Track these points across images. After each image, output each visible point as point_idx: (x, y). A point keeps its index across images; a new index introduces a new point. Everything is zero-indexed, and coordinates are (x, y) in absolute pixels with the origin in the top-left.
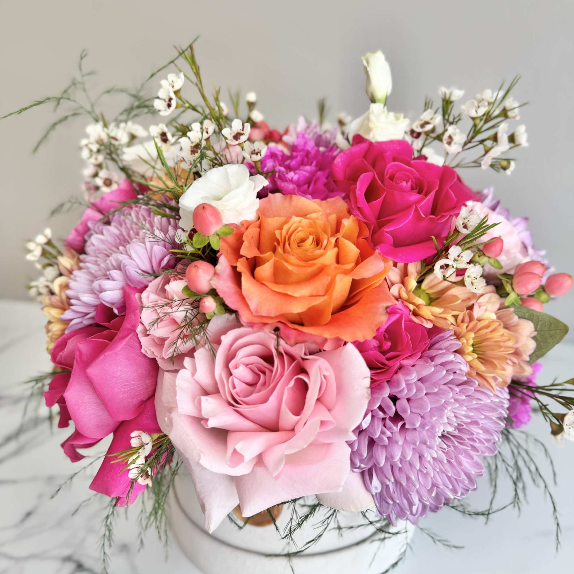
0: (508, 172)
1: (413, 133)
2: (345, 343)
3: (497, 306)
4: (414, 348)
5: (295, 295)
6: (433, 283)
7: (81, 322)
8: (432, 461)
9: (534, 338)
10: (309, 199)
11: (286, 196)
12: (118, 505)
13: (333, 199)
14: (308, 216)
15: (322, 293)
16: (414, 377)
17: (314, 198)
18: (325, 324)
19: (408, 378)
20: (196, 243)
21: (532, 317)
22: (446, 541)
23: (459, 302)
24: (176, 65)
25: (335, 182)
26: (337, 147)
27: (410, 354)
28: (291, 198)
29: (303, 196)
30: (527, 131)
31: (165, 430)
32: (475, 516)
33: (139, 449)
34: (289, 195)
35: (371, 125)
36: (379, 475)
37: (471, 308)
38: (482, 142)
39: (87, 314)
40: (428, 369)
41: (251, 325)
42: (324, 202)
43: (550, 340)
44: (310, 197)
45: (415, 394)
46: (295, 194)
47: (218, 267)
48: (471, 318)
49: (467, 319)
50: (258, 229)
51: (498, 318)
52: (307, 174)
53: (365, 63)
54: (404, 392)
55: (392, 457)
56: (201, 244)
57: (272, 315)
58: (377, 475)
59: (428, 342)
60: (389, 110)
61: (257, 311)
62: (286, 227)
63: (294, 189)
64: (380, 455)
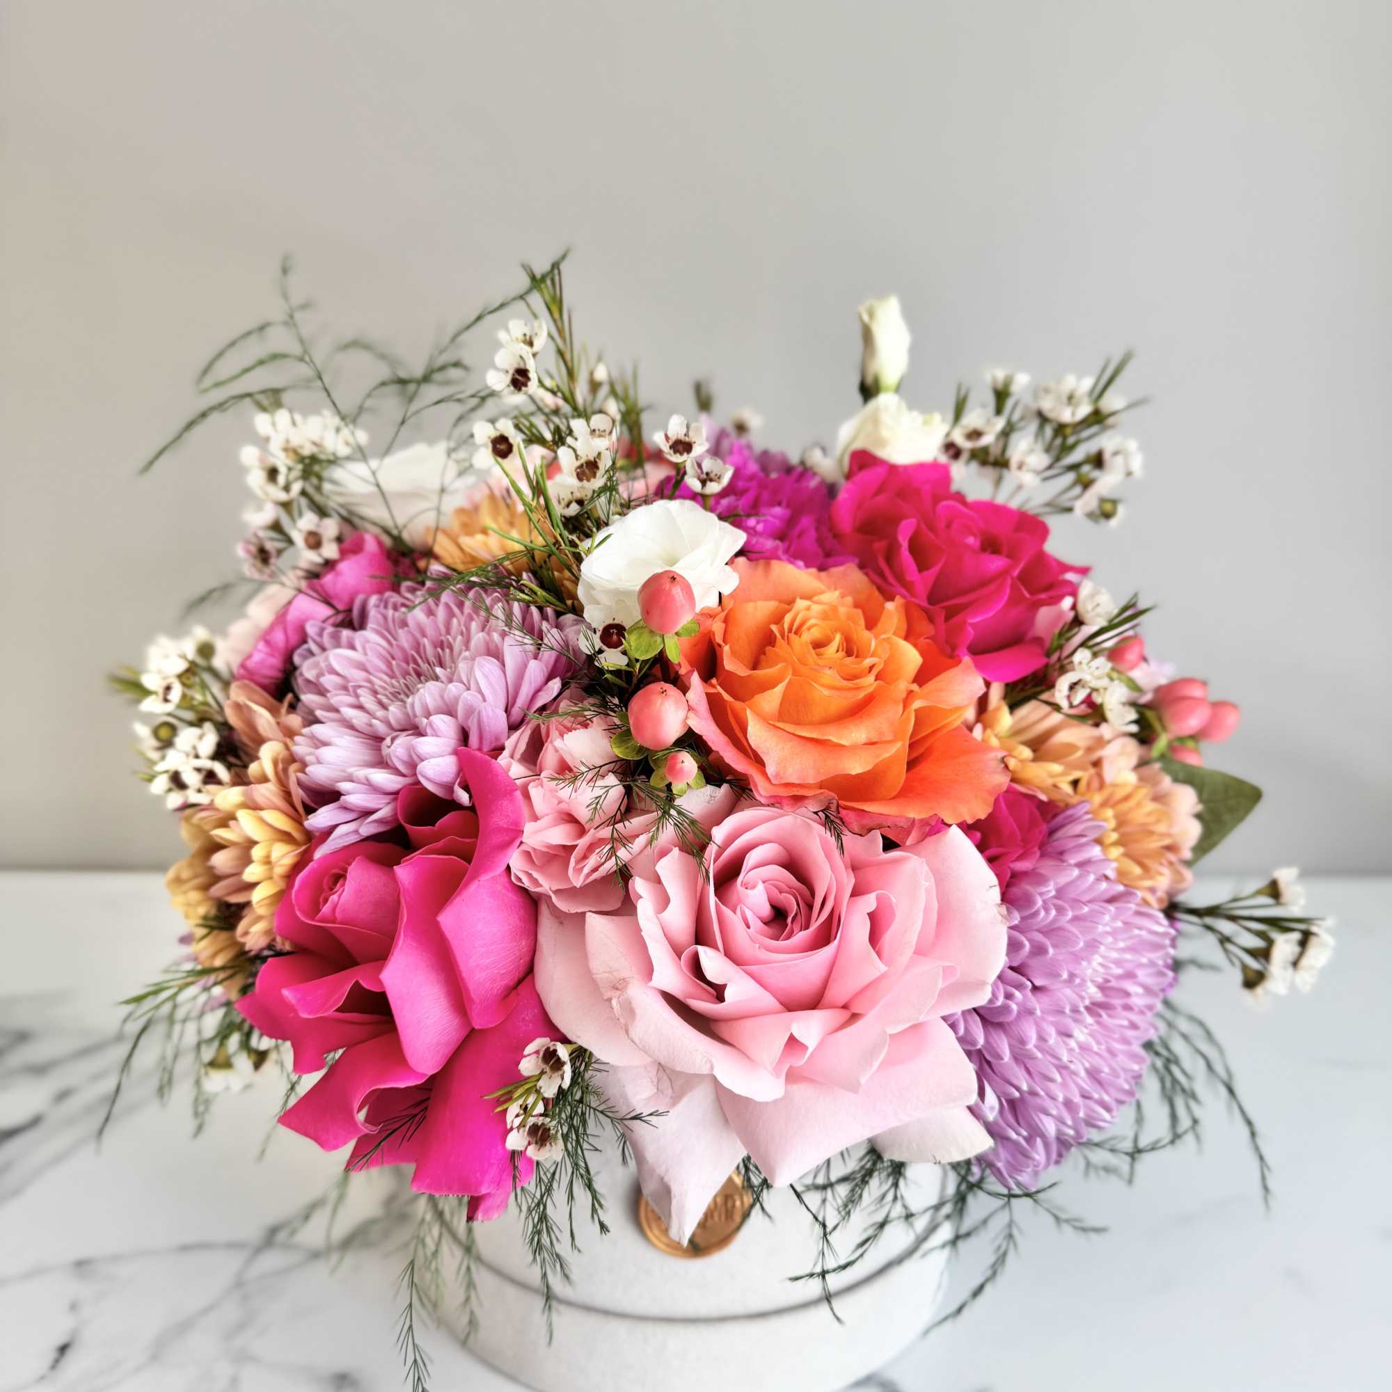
0: (1113, 522)
1: (952, 450)
2: (950, 826)
3: (1134, 761)
4: (1025, 841)
5: (843, 742)
6: (1024, 724)
7: (356, 832)
8: (1077, 1050)
9: (1199, 816)
10: (798, 567)
11: (754, 563)
12: (480, 1215)
13: (840, 569)
14: (815, 598)
15: (889, 737)
16: (1050, 889)
17: (807, 566)
18: (892, 796)
19: (1044, 889)
20: (637, 650)
21: (1190, 777)
22: (1077, 1220)
23: (1079, 753)
24: (528, 305)
25: (835, 536)
26: (815, 474)
27: (1021, 852)
28: (768, 566)
29: (791, 563)
30: (1142, 448)
31: (579, 1037)
32: (1102, 1173)
33: (538, 1080)
34: (762, 562)
35: (885, 433)
36: (994, 1083)
37: (1097, 764)
38: (1074, 467)
39: (370, 813)
40: (1068, 872)
41: (775, 802)
42: (823, 574)
43: (1227, 817)
44: (801, 563)
45: (1055, 920)
46: (779, 558)
47: (690, 695)
48: (1102, 784)
49: (1095, 784)
50: (724, 625)
51: (1142, 779)
52: (777, 523)
53: (866, 318)
54: (1039, 914)
55: (1023, 1042)
56: (647, 651)
57: (811, 781)
58: (989, 1084)
59: (1045, 828)
60: (911, 407)
61: (777, 775)
62: (788, 618)
63: (776, 548)
64: (999, 1042)
